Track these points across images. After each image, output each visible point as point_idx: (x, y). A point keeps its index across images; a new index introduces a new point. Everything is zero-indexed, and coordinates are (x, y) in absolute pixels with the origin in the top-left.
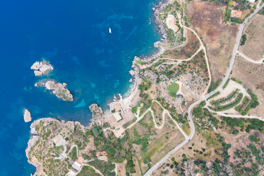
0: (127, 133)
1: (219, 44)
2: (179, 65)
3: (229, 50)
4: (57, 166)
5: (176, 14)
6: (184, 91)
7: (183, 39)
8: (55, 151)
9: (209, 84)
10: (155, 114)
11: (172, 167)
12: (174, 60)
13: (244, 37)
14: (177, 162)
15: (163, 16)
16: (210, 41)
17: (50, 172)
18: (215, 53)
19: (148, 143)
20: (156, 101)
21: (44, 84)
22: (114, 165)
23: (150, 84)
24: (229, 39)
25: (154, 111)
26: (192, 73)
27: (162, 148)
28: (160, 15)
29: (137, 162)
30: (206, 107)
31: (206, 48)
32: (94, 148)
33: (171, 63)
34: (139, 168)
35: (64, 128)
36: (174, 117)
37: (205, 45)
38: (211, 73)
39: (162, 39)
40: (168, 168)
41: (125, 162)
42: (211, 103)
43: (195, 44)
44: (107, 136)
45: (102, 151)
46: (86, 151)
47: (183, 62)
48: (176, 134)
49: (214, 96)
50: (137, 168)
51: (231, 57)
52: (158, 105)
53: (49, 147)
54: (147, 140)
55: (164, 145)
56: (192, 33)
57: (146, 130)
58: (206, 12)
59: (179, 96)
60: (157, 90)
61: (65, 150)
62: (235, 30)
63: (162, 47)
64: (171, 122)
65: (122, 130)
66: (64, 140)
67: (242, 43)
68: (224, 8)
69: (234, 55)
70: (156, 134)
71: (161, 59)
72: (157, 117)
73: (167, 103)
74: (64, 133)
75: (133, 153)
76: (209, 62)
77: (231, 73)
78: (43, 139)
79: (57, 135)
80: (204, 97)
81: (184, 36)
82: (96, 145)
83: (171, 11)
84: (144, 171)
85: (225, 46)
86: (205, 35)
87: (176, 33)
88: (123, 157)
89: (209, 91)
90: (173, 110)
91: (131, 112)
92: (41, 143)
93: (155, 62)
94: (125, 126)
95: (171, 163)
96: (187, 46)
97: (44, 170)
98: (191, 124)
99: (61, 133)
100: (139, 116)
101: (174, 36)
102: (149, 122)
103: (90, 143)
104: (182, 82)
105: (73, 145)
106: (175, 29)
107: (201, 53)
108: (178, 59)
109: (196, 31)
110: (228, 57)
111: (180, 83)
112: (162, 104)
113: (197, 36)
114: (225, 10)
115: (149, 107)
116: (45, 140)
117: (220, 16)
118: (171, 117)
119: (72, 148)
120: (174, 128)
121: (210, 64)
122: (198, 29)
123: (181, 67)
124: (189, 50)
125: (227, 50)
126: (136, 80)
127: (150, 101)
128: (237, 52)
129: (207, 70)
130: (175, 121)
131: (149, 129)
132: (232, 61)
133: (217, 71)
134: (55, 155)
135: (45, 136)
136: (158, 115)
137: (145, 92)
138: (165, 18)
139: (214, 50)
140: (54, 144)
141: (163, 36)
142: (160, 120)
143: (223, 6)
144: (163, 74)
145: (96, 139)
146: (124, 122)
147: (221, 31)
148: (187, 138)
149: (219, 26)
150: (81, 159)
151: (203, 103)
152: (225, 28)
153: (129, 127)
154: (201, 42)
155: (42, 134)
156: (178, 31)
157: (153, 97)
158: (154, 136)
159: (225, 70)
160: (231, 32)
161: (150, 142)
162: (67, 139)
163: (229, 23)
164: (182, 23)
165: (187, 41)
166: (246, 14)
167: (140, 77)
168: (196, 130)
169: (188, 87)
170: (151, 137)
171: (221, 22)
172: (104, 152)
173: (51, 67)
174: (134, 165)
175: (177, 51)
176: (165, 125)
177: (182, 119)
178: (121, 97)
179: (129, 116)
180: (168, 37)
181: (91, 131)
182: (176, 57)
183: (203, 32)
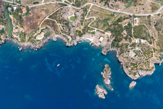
0: (106, 31)
1: (42, 12)
2: (61, 23)
3: (43, 6)
4: (144, 49)
5: (35, 36)
6: (72, 14)
7: (47, 28)
8: (138, 54)
9: (63, 7)
10: (90, 23)
11: (108, 4)
12: (59, 27)
13: (34, 3)
14: (104, 3)
15: (39, 42)
16: (42, 16)
17: (150, 52)
18: (47, 11)
19: (105, 19)
20: (83, 25)
21: (109, 85)
22: (124, 27)
23: (77, 31)
24: (38, 8)
25: (88, 24)
26: (61, 16)
27: (103, 12)
28: (39, 44)
29: (116, 19)
30: (74, 3)
31: (46, 16)
32: (124, 40)
33: (61, 27)
34: (118, 16)
35: (125, 56)
36: (86, 14)
37: (45, 17)
38: (58, 9)
39: (51, 39)
40: (110, 6)
41: (119, 23)
42: (71, 2)
43: (47, 22)
44: (114, 38)
45: (122, 35)
46: (127, 42)
47: (58, 23)
48: (93, 10)
49: (67, 3)
50: (119, 17)
51: (46, 4)
52: (84, 23)
53: (139, 58)
54: (104, 20)
55: (101, 12)
56: (42, 25)
57: (100, 23)
58: (29, 23)
59: (75, 15)
60: (78, 26)
61: (134, 49)
62: (32, 8)
63: (55, 37)
64: (89, 14)
65: (106, 33)
66: (130, 52)
67: (38, 3)
68: (24, 17)
69: (44, 4)
70: (98, 18)
71: (61, 33)
72: (91, 21)
73: (82, 19)
74: (127, 54)
75: (113, 22)
76: (53, 12)
77: (54, 1)
78: (138, 66)
79: (130, 57)
80: (70, 6)
81: (45, 28)
82: (121, 39)
83: (34, 39)
84: (118, 14)
85: (42, 8)
86: (40, 19)
87: (45, 32)
88: (118, 25)
89: (66, 5)
90: (83, 15)
91: (96, 34)
92: (141, 67)
93: (65, 35)
94: (104, 33)
95: (107, 5)
96: (49, 25)
97: (152, 56)
98: (85, 5)
99: (127, 56)
100: (95, 29)
101: (47, 33)
102: (95, 24)
103: (123, 43)
104: (68, 17)
105: (129, 47)
106: (43, 34)
107: (50, 17)
108: (57, 26)
109: (40, 24)
110: (46, 5)
111: (69, 17)
112: (83, 21)
113: (42, 22)
114: (24, 16)
115: (88, 27)
116: (138, 65)
117: (28, 17)
118: (87, 15)
119: (131, 48)
120: (91, 12)
121: (53, 11)
122: (39, 23)
123: (61, 22)
124: (51, 23)
125: (44, 7)
126: (79, 40)
127: (85, 28)
128: (43, 3)
129: (57, 11)
130: (88, 13)
131: (98, 22)
132: (48, 3)
133: (55, 7)
134: (140, 53)
135: (135, 66)
136: (89, 21)
137: (82, 32)
138: (39, 41)
139: (46, 12)
140: (135, 56)
141: (49, 38)
142: (91, 19)
143: (23, 18)
144: (68, 26)
145: (119, 41)
146: (102, 34)
147: (36, 13)
148: (92, 4)
149: (33, 16)
150: (133, 41)
151: (73, 5)
152: (33, 13)
153: (103, 31)
154: (45, 19)
155: (136, 68)
156: (44, 32)
157: (82, 27)
158: (100, 18)
159: (53, 4)
160: (34, 9)
161: (104, 19)
162: (129, 52)
163: (30, 12)
164: (38, 32)
165: (47, 26)
166: (23, 7)
167: (76, 38)
168: (86, 3)
169: (69, 13)
170: (101, 19)
171: (31, 15)
172: (122, 34)
173: (97, 86)
174: (118, 19)
175: (54, 29)
176: (92, 16)
177: (85, 10)
178: (91, 43)
179: (98, 34)
180: (48, 36)
181: (117, 46)
182: (57, 27)
183: (39, 21)
